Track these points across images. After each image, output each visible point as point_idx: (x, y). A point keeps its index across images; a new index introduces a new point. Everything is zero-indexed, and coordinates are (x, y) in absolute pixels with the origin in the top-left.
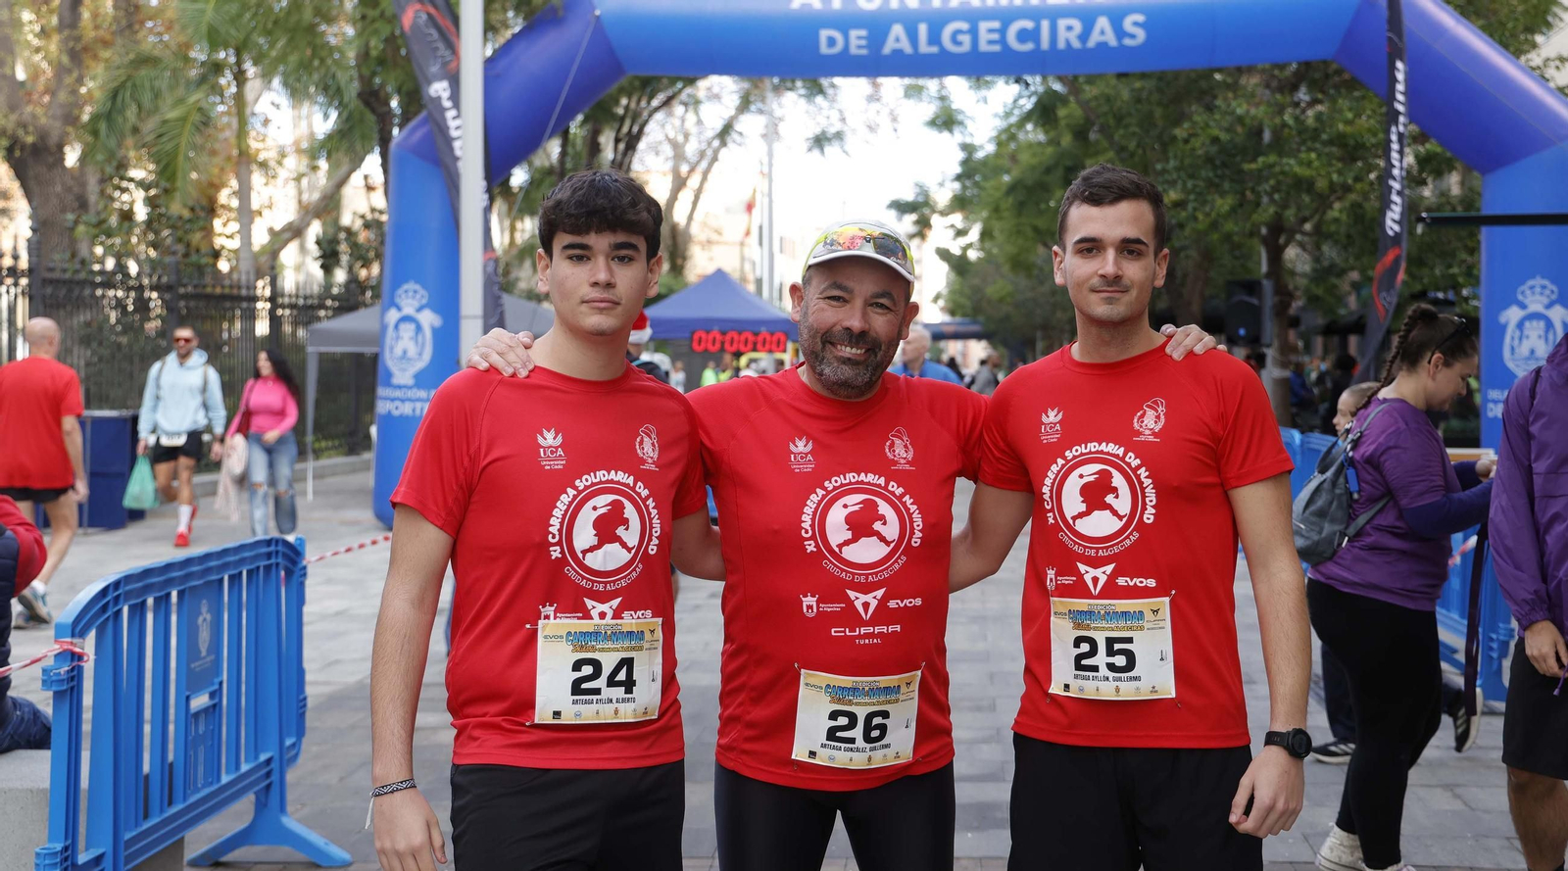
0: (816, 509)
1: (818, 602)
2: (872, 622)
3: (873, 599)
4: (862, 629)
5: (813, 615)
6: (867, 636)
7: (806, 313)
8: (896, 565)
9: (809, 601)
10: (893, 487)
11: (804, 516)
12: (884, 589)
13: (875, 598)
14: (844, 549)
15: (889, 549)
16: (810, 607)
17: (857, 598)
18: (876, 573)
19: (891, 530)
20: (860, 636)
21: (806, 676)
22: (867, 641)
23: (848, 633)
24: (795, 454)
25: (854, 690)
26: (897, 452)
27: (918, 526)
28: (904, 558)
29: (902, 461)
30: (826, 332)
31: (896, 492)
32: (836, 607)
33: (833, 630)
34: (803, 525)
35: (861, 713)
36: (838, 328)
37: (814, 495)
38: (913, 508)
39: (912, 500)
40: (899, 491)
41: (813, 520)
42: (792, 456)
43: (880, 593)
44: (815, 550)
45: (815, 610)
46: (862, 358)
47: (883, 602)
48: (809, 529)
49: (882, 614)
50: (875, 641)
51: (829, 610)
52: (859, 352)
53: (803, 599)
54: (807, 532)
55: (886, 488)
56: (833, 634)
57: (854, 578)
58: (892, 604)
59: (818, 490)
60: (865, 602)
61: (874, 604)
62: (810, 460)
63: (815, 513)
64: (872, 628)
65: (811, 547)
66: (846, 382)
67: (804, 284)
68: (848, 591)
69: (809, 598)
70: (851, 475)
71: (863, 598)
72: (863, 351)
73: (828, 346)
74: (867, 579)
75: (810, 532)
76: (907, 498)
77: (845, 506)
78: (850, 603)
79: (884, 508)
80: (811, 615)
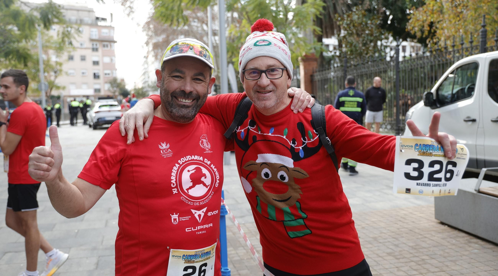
0: (177, 173)
1: (179, 217)
2: (203, 223)
3: (202, 212)
4: (198, 227)
5: (177, 223)
6: (201, 230)
7: (163, 83)
8: (210, 196)
9: (175, 216)
10: (206, 161)
11: (172, 177)
12: (207, 208)
13: (203, 212)
14: (189, 191)
15: (207, 189)
16: (175, 219)
17: (196, 213)
18: (203, 201)
19: (208, 181)
20: (198, 231)
21: (173, 252)
22: (201, 232)
23: (193, 230)
24: (162, 150)
25: (195, 256)
26: (205, 145)
27: (218, 178)
28: (213, 193)
29: (207, 149)
30: (173, 92)
31: (208, 163)
32: (187, 218)
33: (186, 229)
34: (172, 181)
35: (197, 265)
36: (178, 90)
37: (175, 167)
38: (215, 170)
39: (214, 166)
40: (209, 163)
41: (176, 178)
42: (161, 151)
43: (205, 210)
44: (177, 192)
45: (177, 221)
46: (191, 105)
47: (206, 213)
48: (175, 183)
49: (206, 219)
50: (204, 232)
51: (184, 220)
52: (189, 101)
53: (172, 216)
54: (174, 185)
55: (203, 162)
56: (187, 231)
57: (194, 204)
58: (209, 214)
59: (176, 164)
60: (198, 214)
61: (203, 215)
62: (170, 152)
63: (176, 175)
64: (202, 226)
65: (175, 191)
66: (184, 116)
67: (162, 70)
68: (192, 210)
69: (175, 215)
70: (189, 156)
71: (198, 212)
72: (191, 101)
73: (174, 99)
74: (200, 204)
75: (175, 184)
76: (212, 166)
77: (189, 171)
78: (193, 215)
79: (204, 171)
80: (175, 223)
